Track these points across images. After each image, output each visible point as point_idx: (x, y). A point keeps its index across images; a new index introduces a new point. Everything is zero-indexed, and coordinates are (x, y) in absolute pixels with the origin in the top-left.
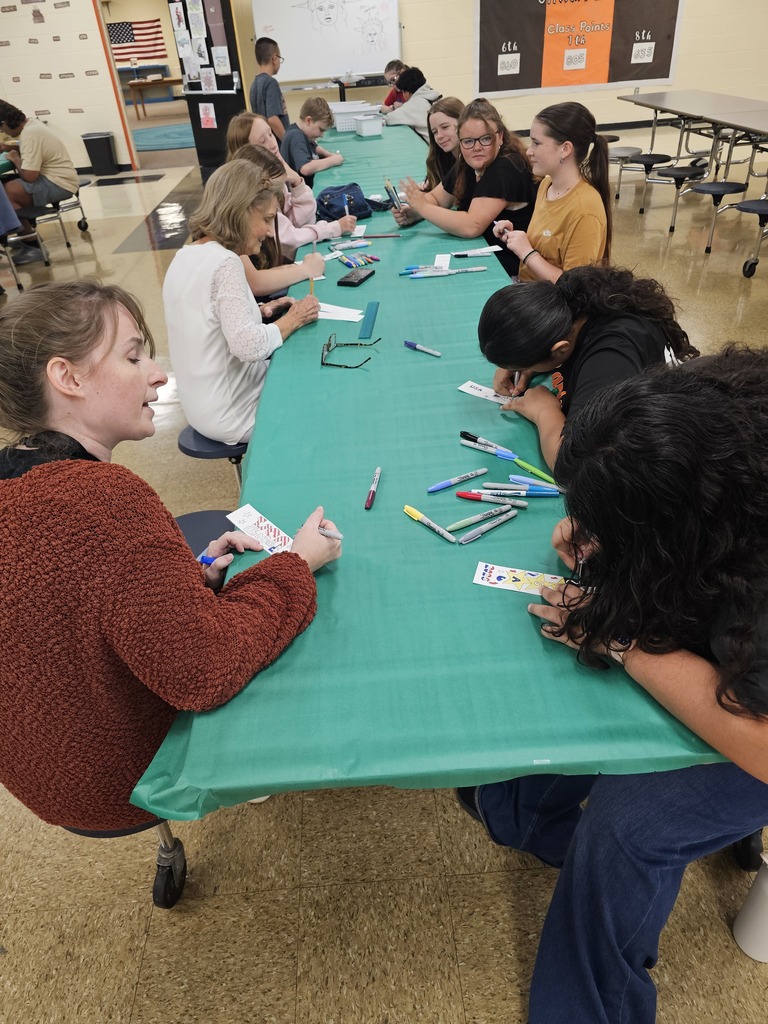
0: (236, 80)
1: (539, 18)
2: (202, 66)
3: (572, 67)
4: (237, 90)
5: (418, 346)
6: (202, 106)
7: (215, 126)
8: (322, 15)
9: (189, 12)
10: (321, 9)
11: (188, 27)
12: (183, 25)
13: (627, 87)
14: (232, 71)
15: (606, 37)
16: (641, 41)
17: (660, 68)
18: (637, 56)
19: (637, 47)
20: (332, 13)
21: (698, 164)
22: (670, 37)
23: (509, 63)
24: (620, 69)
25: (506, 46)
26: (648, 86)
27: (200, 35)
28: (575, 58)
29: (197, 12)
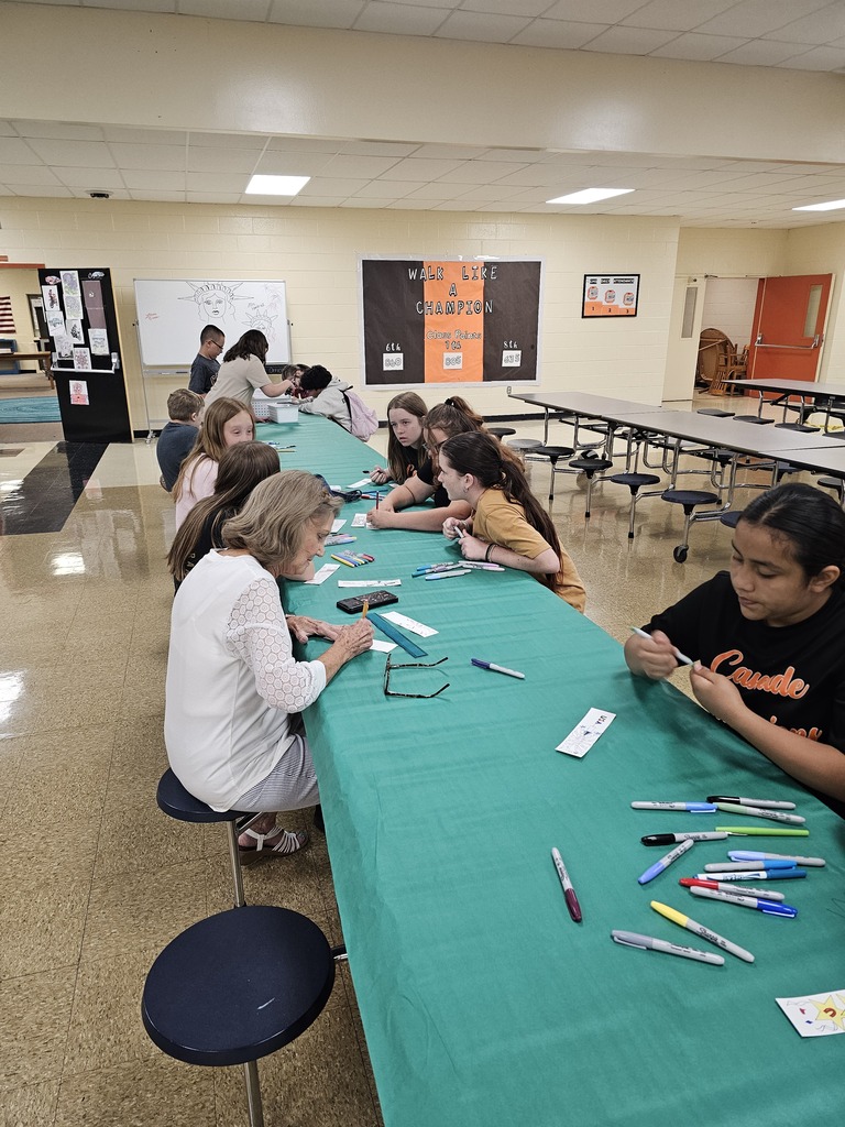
0: (114, 360)
1: (419, 326)
2: (75, 346)
3: (451, 367)
4: (115, 370)
5: (492, 666)
6: (72, 383)
7: (88, 403)
8: (210, 308)
9: (65, 295)
10: (208, 303)
11: (62, 308)
12: (57, 307)
13: (500, 386)
14: (111, 351)
15: (478, 345)
16: (509, 349)
17: (527, 371)
18: (507, 361)
19: (506, 354)
20: (220, 307)
21: (589, 455)
22: (534, 347)
23: (393, 361)
24: (493, 371)
25: (390, 346)
26: (520, 387)
27: (76, 317)
28: (452, 360)
29: (73, 296)
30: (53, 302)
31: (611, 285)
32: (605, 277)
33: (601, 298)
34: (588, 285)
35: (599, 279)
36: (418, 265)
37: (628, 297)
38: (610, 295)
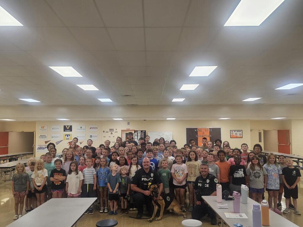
10: (159, 135)
29: (139, 135)
30: (136, 135)
31: (236, 132)
32: (235, 131)
33: (234, 134)
34: (231, 132)
35: (233, 131)
36: (197, 129)
37: (240, 134)
38: (236, 134)
